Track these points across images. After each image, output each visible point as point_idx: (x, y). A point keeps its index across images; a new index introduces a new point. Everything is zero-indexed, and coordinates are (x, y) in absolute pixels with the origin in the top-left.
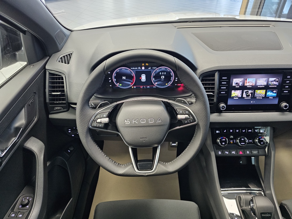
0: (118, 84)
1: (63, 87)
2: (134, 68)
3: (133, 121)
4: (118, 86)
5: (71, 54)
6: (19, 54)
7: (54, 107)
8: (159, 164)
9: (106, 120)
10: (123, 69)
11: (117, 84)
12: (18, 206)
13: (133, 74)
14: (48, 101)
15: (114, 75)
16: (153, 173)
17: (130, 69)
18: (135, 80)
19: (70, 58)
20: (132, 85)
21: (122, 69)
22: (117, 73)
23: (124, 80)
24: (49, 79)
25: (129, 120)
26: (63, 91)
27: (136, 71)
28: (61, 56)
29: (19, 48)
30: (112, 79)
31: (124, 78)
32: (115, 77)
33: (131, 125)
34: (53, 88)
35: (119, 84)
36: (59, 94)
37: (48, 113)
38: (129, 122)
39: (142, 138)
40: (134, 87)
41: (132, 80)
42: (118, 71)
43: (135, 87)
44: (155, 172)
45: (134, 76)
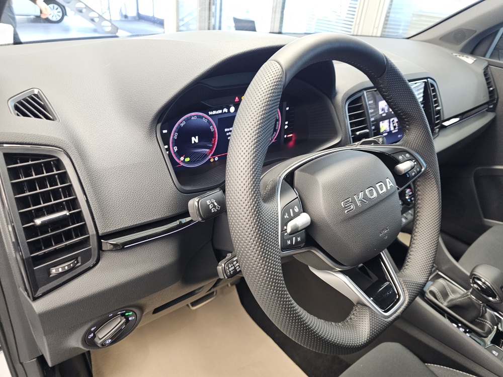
0: (182, 158)
1: (70, 191)
2: (214, 112)
4: (182, 164)
7: (47, 270)
10: (193, 118)
11: (179, 159)
13: (214, 128)
15: (173, 135)
17: (208, 114)
18: (217, 140)
20: (211, 155)
21: (191, 117)
22: (180, 130)
23: (196, 146)
26: (74, 204)
27: (219, 119)
31: (195, 140)
32: (176, 143)
35: (185, 158)
40: (214, 158)
41: (210, 141)
42: (182, 125)
43: (216, 159)
45: (215, 131)
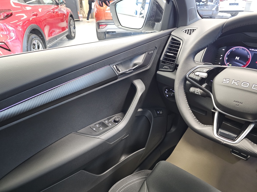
1: (177, 51)
2: (253, 50)
3: (233, 82)
5: (195, 29)
6: (157, 24)
7: (164, 65)
8: (244, 140)
9: (205, 75)
11: (227, 63)
12: (112, 120)
13: (250, 56)
14: (162, 60)
15: (228, 53)
16: (234, 145)
17: (249, 50)
18: (249, 63)
19: (193, 31)
21: (239, 48)
22: (231, 52)
23: (237, 61)
24: (170, 43)
25: (229, 79)
26: (176, 54)
27: (254, 54)
28: (186, 29)
29: (158, 21)
30: (223, 57)
31: (237, 58)
32: (228, 56)
33: (229, 85)
34: (170, 50)
35: (229, 64)
36: (172, 56)
37: (157, 69)
38: (228, 81)
39: (236, 102)
41: (246, 62)
42: (233, 50)
44: (237, 144)
45: (250, 58)
